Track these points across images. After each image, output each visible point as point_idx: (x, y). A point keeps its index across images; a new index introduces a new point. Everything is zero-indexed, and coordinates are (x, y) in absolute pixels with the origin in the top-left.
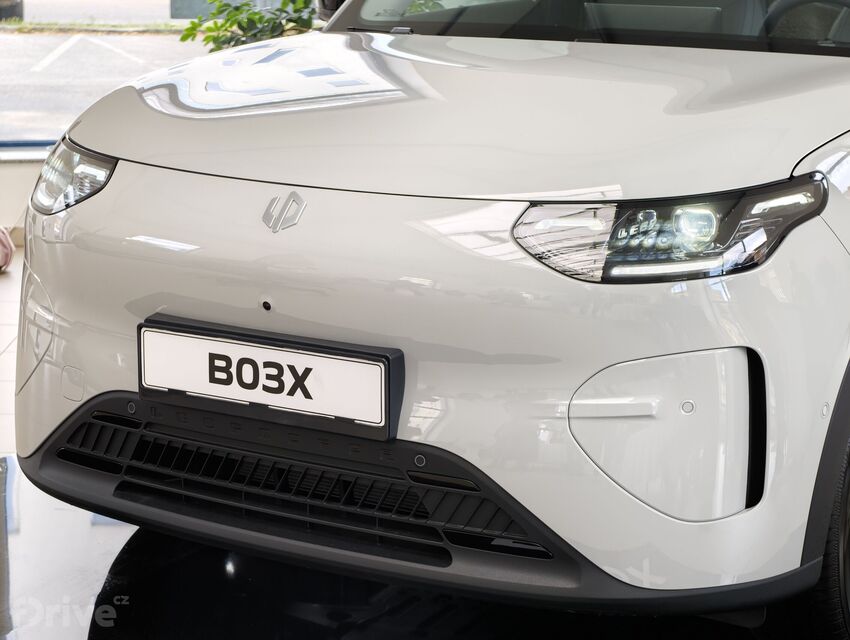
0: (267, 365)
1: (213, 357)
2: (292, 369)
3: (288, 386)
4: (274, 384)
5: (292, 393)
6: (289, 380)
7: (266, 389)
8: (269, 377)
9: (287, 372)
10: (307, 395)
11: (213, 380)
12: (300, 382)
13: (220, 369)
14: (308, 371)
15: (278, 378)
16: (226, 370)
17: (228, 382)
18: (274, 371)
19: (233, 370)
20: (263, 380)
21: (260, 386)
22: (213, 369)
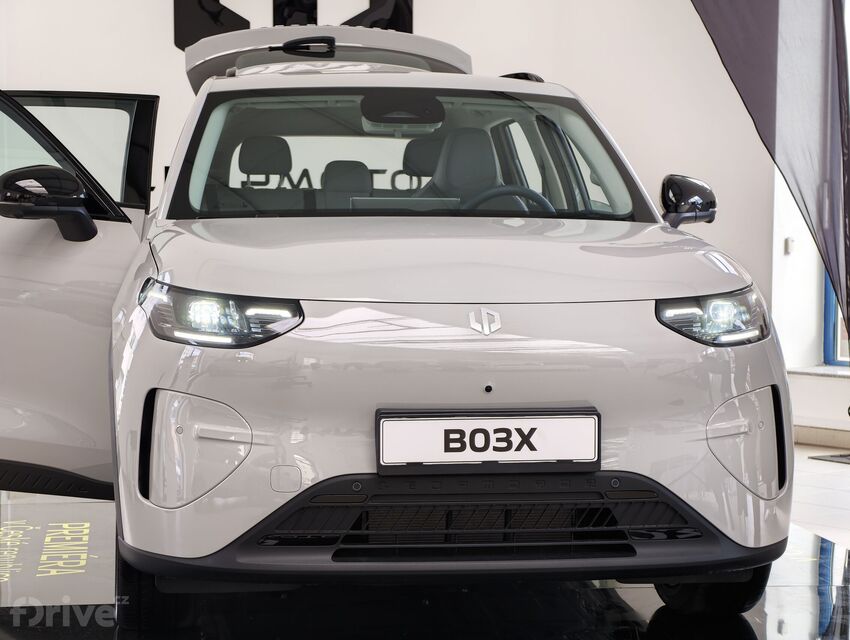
0: (496, 431)
1: (447, 432)
2: (519, 431)
3: (515, 445)
4: (504, 445)
5: (519, 449)
6: (516, 439)
7: (495, 449)
8: (498, 440)
9: (514, 433)
10: (532, 448)
11: (448, 449)
12: (526, 440)
13: (455, 441)
14: (533, 431)
15: (507, 440)
16: (461, 440)
17: (462, 449)
18: (504, 435)
19: (467, 440)
20: (493, 443)
21: (491, 448)
22: (448, 441)
